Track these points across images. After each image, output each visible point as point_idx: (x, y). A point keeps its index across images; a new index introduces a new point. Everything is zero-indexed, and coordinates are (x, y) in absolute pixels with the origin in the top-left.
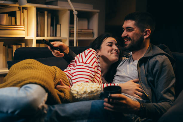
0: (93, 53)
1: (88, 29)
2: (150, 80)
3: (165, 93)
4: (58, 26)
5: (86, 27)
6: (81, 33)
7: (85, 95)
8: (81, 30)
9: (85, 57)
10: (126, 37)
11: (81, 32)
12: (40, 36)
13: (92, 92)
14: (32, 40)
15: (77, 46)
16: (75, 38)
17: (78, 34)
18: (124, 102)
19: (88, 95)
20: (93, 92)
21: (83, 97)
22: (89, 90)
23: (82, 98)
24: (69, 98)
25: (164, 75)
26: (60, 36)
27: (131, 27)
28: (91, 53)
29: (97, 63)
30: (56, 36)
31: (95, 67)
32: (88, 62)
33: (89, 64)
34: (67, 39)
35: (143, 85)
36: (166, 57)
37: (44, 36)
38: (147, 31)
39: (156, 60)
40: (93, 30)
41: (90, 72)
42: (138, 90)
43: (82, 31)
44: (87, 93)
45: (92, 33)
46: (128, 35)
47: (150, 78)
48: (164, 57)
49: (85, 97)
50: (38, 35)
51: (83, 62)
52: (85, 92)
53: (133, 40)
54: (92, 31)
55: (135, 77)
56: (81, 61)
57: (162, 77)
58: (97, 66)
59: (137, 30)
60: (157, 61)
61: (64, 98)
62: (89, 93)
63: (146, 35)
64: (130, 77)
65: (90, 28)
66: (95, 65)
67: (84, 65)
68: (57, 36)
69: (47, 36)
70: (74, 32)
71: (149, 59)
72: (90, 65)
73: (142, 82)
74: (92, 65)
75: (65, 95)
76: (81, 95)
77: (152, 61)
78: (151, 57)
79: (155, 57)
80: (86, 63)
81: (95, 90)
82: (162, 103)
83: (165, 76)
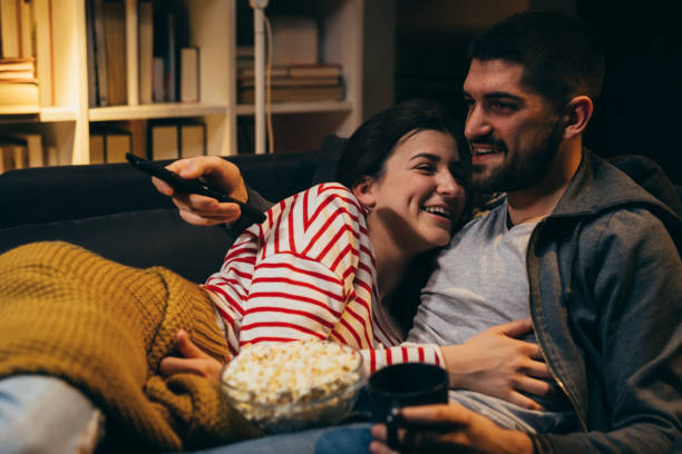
0: (341, 210)
1: (321, 63)
2: (582, 322)
3: (645, 383)
4: (188, 56)
5: (311, 58)
6: (288, 83)
7: (283, 410)
8: (288, 68)
9: (307, 224)
10: (484, 139)
11: (289, 77)
12: (109, 105)
13: (316, 394)
14: (71, 125)
15: (271, 150)
16: (260, 109)
17: (274, 88)
18: (461, 438)
19: (298, 409)
20: (322, 392)
21: (277, 414)
22: (302, 387)
23: (273, 420)
24: (213, 423)
25: (645, 301)
26: (198, 99)
27: (507, 95)
28: (331, 209)
29: (355, 252)
30: (178, 99)
31: (346, 274)
32: (313, 253)
33: (318, 260)
34: (228, 112)
35: (548, 345)
36: (655, 221)
37: (124, 102)
38: (576, 105)
39: (608, 232)
40: (340, 67)
41: (323, 298)
42: (524, 370)
43: (295, 73)
44: (296, 398)
45: (335, 82)
46: (492, 130)
47: (582, 313)
48: (645, 219)
49: (289, 417)
50: (96, 101)
51: (293, 251)
52: (286, 396)
53: (516, 154)
54: (335, 72)
55: (515, 305)
56: (284, 244)
57: (635, 309)
58: (356, 266)
59: (534, 105)
60: (612, 238)
61: (192, 419)
62: (303, 399)
63: (573, 122)
64: (492, 303)
65: (330, 57)
66: (348, 266)
67: (298, 263)
68: (185, 97)
69: (140, 102)
70: (252, 79)
71: (579, 224)
72: (323, 267)
73: (546, 330)
74: (333, 269)
75: (196, 408)
76: (270, 407)
77: (590, 236)
78: (588, 219)
79: (605, 219)
80: (309, 254)
81: (329, 385)
82: (631, 430)
83: (648, 306)
